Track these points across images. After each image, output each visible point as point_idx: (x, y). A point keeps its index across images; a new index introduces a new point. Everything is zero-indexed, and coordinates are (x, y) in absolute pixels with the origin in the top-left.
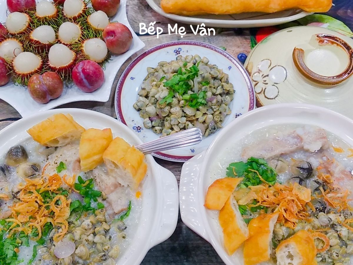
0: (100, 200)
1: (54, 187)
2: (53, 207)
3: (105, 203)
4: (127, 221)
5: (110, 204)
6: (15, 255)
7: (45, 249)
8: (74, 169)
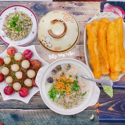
0: (78, 88)
1: (68, 82)
2: (66, 87)
3: (79, 90)
4: (84, 96)
5: (81, 90)
6: (55, 96)
7: (62, 97)
8: (74, 78)
